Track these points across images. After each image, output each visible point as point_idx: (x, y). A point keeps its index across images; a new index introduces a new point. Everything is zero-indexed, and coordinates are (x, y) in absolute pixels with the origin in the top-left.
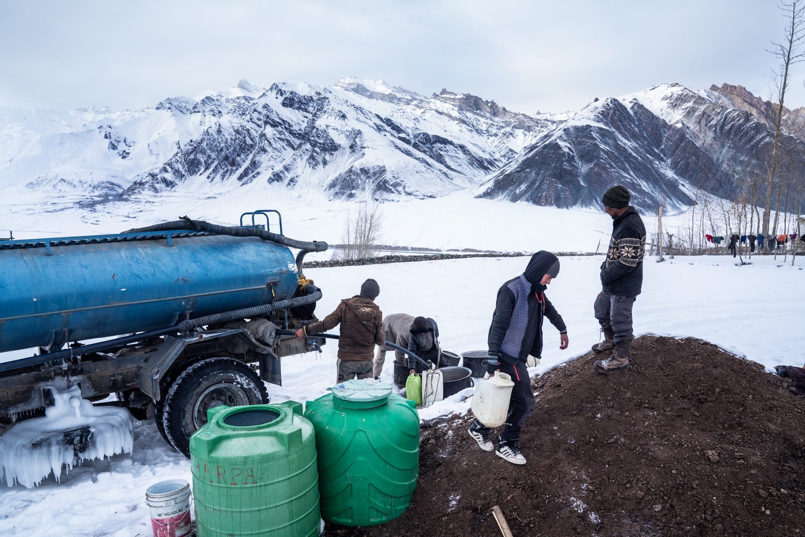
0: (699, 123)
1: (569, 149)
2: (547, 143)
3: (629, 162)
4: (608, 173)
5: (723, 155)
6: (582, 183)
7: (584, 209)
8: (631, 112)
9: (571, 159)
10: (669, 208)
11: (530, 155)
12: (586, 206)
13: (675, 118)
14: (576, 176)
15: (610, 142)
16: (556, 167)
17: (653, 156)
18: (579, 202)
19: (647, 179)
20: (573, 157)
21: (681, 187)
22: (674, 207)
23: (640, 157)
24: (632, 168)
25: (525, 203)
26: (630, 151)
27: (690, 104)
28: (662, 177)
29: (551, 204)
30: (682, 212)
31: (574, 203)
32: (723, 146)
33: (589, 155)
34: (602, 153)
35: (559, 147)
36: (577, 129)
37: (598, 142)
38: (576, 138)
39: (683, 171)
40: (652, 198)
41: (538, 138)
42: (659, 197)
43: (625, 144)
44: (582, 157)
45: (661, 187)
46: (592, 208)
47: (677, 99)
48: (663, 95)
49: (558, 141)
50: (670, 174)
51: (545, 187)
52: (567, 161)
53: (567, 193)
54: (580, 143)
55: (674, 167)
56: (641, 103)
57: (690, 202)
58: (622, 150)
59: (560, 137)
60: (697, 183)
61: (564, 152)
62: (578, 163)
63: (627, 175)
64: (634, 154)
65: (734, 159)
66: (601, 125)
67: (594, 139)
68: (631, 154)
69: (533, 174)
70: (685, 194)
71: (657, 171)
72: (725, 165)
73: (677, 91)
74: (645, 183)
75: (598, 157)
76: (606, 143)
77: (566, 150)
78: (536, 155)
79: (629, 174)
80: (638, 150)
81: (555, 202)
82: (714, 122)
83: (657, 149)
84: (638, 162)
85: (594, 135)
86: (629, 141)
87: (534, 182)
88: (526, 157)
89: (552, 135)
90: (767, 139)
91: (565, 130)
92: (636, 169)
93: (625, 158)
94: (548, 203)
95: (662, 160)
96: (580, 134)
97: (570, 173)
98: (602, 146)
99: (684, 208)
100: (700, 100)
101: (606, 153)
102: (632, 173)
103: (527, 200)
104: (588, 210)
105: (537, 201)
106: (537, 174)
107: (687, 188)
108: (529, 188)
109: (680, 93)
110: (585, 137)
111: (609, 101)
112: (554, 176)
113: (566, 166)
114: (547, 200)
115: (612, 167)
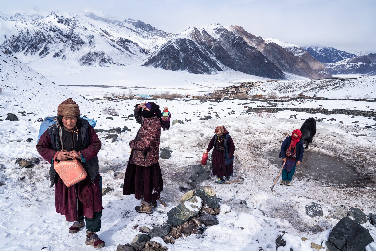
0: (225, 40)
1: (178, 47)
2: (169, 45)
3: (200, 54)
4: (191, 58)
5: (233, 53)
6: (182, 61)
7: (182, 71)
8: (202, 34)
9: (178, 52)
10: (212, 72)
11: (163, 49)
12: (183, 70)
13: (217, 37)
14: (180, 58)
15: (193, 45)
16: (172, 55)
17: (209, 51)
18: (181, 68)
19: (205, 61)
20: (179, 51)
21: (217, 64)
22: (214, 71)
23: (204, 52)
24: (200, 56)
25: (160, 68)
26: (200, 49)
27: (223, 32)
28: (211, 60)
29: (170, 69)
30: (217, 73)
31: (179, 69)
32: (233, 49)
33: (185, 50)
34: (189, 50)
35: (173, 47)
36: (181, 39)
37: (188, 45)
38: (180, 43)
39: (219, 58)
40: (207, 68)
41: (167, 41)
42: (209, 67)
43: (198, 47)
44: (182, 51)
45: (210, 64)
46: (185, 71)
47: (219, 30)
48: (214, 28)
49: (173, 44)
50: (214, 59)
51: (168, 62)
52: (176, 52)
53: (176, 65)
54: (182, 45)
55: (216, 56)
56: (206, 30)
57: (220, 70)
58: (197, 49)
59: (174, 43)
60: (223, 63)
61: (176, 49)
62: (181, 53)
63: (198, 59)
64: (201, 51)
65: (236, 54)
66: (190, 39)
67: (187, 44)
68: (200, 51)
69: (164, 57)
70: (218, 67)
71: (209, 58)
72: (233, 57)
73: (219, 26)
74: (205, 62)
75: (188, 51)
76: (191, 46)
77: (176, 48)
78: (165, 49)
79: (199, 58)
80: (203, 49)
81: (171, 68)
82: (230, 40)
83: (211, 49)
84: (203, 54)
85: (187, 42)
86: (200, 45)
87: (164, 60)
88: (161, 50)
89: (172, 41)
90: (247, 48)
91: (176, 40)
92: (201, 57)
93: (198, 52)
94: (169, 69)
95: (212, 53)
96: (182, 42)
97: (177, 57)
98: (190, 47)
99: (218, 72)
100: (226, 31)
101: (191, 50)
102: (200, 58)
103: (161, 67)
104: (183, 72)
105: (165, 67)
106: (165, 57)
107: (220, 65)
108: (162, 62)
109: (220, 27)
110: (184, 43)
111: (194, 29)
112: (171, 58)
113: (176, 54)
114: (168, 67)
115: (193, 55)
